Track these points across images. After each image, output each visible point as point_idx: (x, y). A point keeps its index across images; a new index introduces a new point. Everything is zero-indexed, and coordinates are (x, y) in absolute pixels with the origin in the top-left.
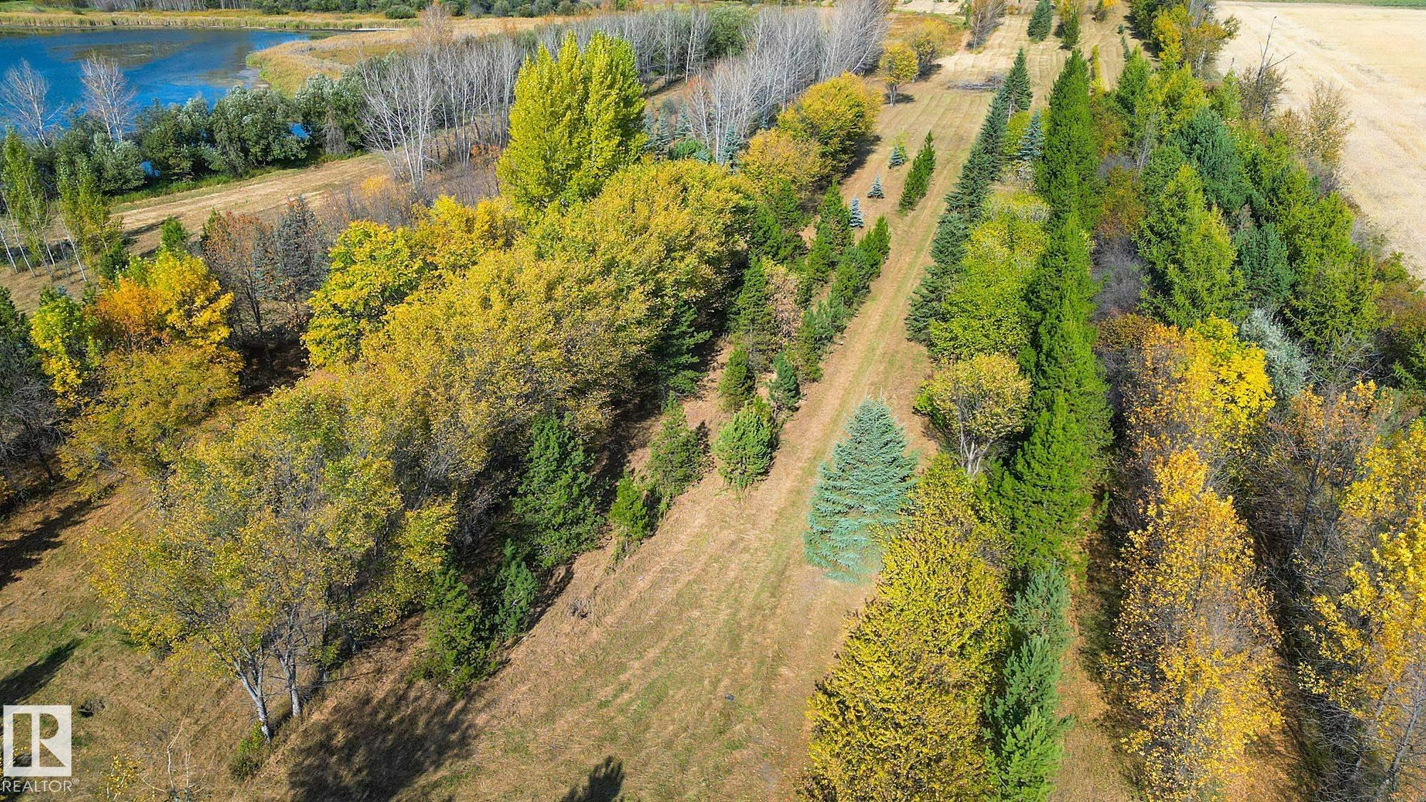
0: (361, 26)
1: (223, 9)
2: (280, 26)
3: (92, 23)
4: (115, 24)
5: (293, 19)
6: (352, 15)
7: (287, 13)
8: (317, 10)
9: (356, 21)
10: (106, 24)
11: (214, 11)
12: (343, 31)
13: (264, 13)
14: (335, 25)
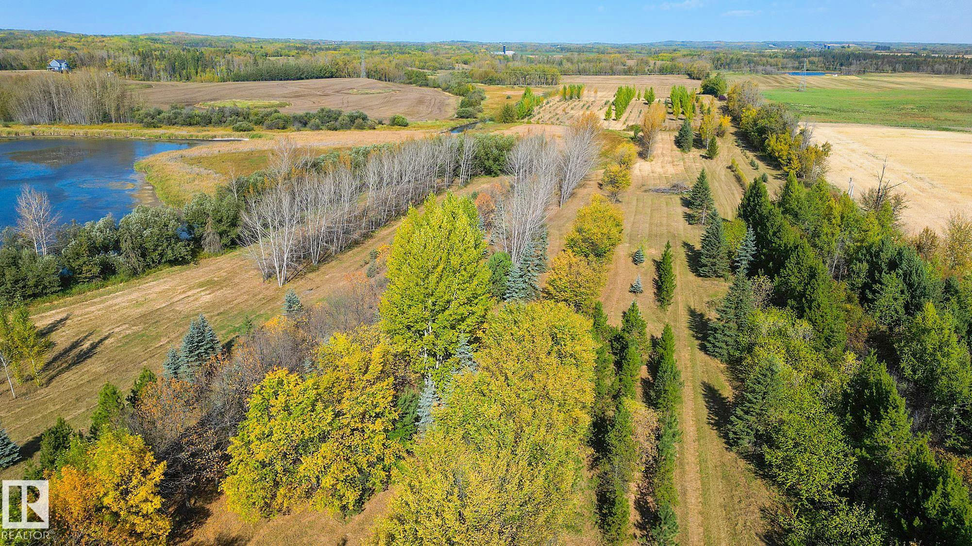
0: (215, 137)
1: (114, 123)
2: (156, 137)
3: (16, 134)
4: (33, 134)
5: (166, 131)
6: (209, 129)
7: (161, 127)
8: (182, 125)
9: (211, 133)
10: (26, 135)
11: (108, 125)
12: (203, 140)
13: (144, 126)
14: (197, 136)
